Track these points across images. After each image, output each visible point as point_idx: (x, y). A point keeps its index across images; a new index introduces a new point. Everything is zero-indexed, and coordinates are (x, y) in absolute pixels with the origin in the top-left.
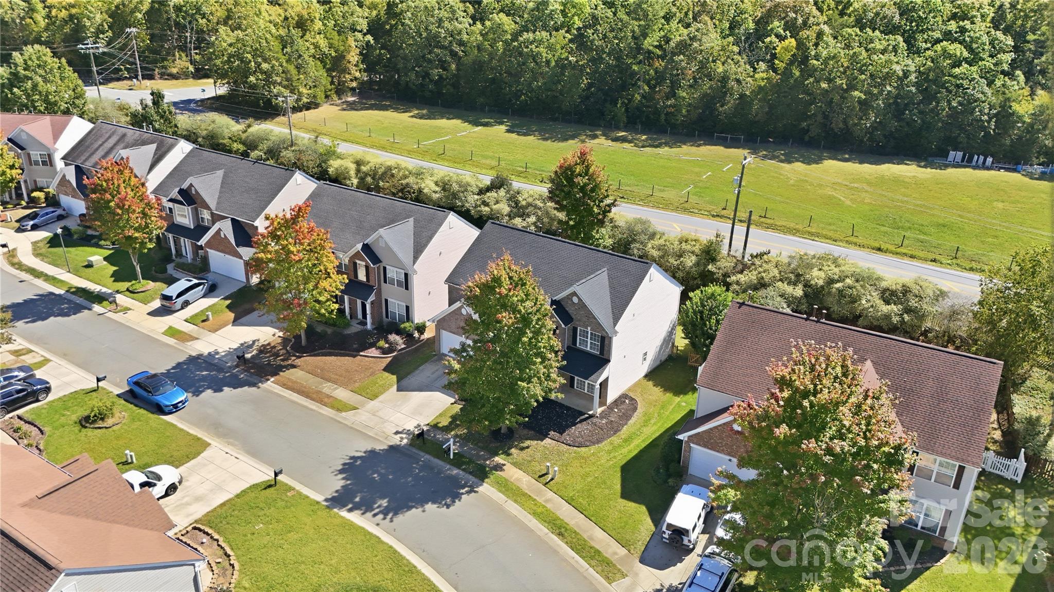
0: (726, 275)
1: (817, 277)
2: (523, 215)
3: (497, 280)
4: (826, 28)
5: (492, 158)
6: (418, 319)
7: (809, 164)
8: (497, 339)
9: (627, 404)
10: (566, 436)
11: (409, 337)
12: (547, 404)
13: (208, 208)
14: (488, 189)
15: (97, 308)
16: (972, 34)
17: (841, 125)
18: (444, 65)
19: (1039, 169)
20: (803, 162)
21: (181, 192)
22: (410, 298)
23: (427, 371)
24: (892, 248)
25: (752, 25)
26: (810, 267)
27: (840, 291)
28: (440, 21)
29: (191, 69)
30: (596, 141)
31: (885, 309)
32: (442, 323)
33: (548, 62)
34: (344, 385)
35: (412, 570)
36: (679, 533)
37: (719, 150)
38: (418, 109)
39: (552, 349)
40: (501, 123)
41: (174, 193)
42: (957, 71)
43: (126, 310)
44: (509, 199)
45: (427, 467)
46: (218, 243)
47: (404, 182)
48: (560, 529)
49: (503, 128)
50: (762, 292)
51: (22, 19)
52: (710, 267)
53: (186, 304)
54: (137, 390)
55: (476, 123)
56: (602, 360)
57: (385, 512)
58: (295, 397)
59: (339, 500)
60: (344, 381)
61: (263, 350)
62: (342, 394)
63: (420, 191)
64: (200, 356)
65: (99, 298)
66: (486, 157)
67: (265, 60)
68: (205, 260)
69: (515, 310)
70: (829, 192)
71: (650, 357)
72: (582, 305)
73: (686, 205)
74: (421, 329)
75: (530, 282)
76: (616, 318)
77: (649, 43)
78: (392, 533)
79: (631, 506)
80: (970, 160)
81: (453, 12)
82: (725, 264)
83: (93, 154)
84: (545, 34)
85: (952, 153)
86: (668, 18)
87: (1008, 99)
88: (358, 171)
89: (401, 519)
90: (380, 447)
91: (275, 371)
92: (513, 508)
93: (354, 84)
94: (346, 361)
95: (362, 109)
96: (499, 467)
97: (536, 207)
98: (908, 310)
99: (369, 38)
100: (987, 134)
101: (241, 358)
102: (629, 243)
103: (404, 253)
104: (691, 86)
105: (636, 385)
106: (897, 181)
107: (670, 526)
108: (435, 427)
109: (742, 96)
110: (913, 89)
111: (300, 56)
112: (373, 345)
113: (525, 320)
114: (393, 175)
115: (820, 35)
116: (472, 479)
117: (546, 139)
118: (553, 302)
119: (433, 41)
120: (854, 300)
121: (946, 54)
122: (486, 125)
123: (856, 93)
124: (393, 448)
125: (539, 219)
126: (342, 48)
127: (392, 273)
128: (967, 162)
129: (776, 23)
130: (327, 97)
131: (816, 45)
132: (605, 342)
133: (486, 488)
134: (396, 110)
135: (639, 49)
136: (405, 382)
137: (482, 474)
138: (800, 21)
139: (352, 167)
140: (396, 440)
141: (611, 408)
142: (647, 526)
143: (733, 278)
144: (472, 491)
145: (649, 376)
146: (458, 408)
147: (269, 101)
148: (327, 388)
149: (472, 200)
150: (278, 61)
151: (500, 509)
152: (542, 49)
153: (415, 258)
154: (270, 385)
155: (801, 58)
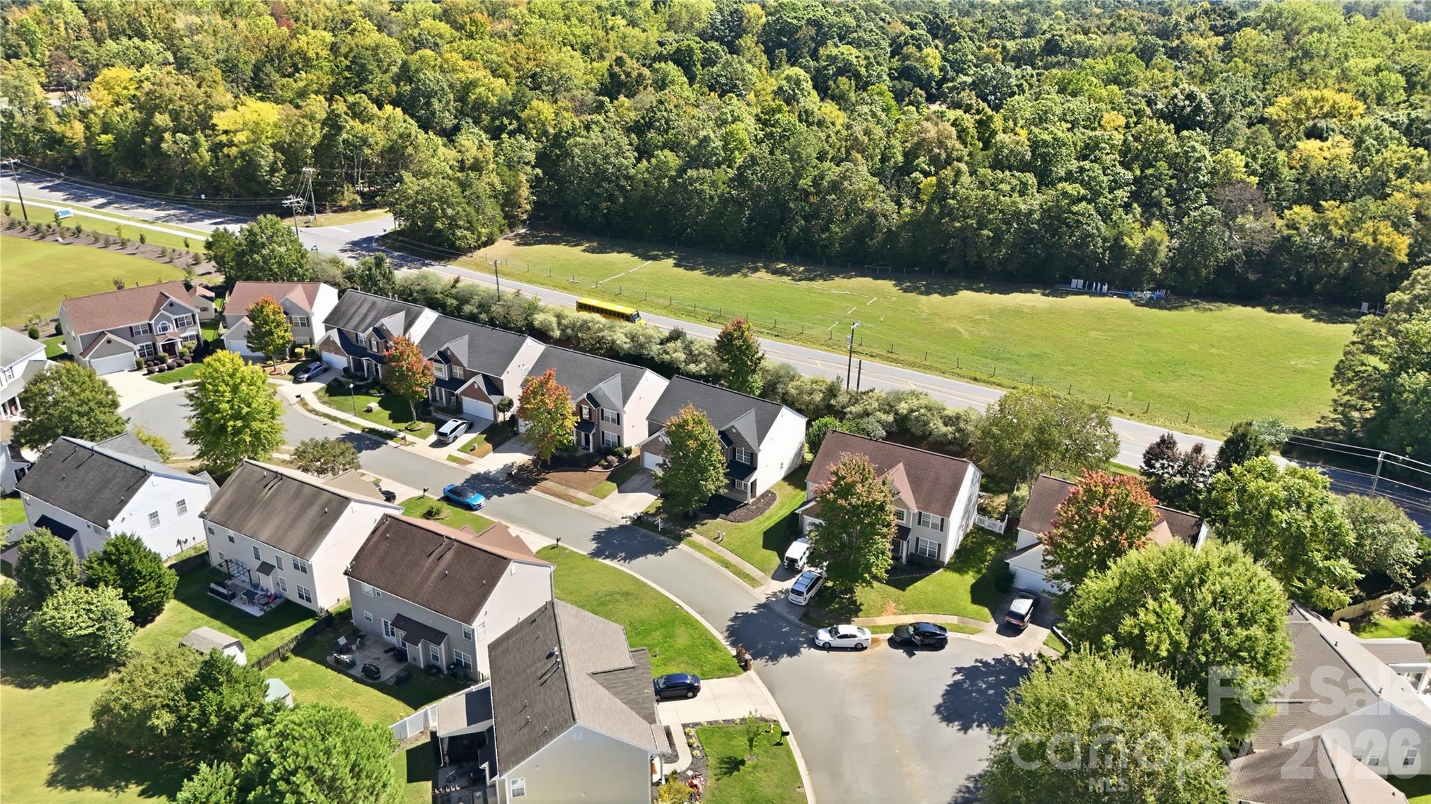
0: (843, 407)
1: (903, 408)
2: (696, 362)
3: (686, 421)
4: (963, 167)
5: (664, 297)
6: (626, 445)
7: (945, 295)
8: (686, 456)
9: (769, 497)
10: (730, 517)
11: (620, 457)
12: (717, 497)
13: (460, 364)
14: (669, 340)
15: (390, 443)
16: (1091, 173)
17: (976, 259)
18: (611, 198)
19: (1148, 294)
20: (940, 294)
21: (440, 353)
22: (621, 431)
23: (637, 480)
24: (985, 377)
25: (900, 158)
26: (900, 400)
27: (917, 418)
28: (606, 157)
29: (359, 201)
30: (758, 274)
31: (944, 429)
32: (645, 448)
33: (712, 198)
34: (584, 490)
35: (645, 585)
36: (793, 562)
37: (867, 281)
38: (588, 241)
39: (720, 461)
40: (669, 256)
41: (435, 354)
42: (1075, 208)
43: (412, 443)
44: (685, 348)
45: (645, 536)
46: (473, 393)
47: (601, 334)
48: (727, 565)
49: (671, 261)
50: (866, 420)
51: (188, 153)
52: (833, 402)
53: (456, 438)
54: (451, 496)
55: (646, 257)
56: (752, 468)
57: (625, 559)
58: (552, 498)
59: (596, 554)
60: (583, 487)
61: (522, 468)
62: (582, 495)
63: (613, 342)
64: (478, 475)
65: (391, 436)
66: (658, 296)
67: (451, 206)
68: (459, 403)
69: (696, 439)
70: (954, 324)
71: (786, 466)
72: (738, 434)
73: (830, 342)
74: (629, 451)
75: (705, 421)
76: (760, 442)
77: (805, 182)
78: (631, 569)
79: (769, 552)
80: (1090, 287)
81: (620, 148)
82: (843, 399)
83: (350, 319)
84: (708, 172)
85: (1074, 281)
86: (821, 157)
87: (1121, 233)
88: (559, 324)
89: (635, 562)
90: (613, 526)
91: (534, 482)
92: (698, 555)
93: (525, 217)
94: (580, 474)
95: (535, 243)
96: (689, 535)
97: (705, 355)
98: (960, 430)
99: (538, 171)
100: (1102, 264)
101: (510, 474)
102: (775, 384)
103: (616, 399)
104: (843, 221)
105: (777, 484)
106: (1018, 312)
107: (788, 558)
108: (647, 514)
109: (889, 231)
110: (1036, 226)
111: (478, 197)
112: (597, 463)
113: (703, 445)
114: (589, 328)
115: (958, 173)
116: (673, 542)
117: (711, 274)
118: (720, 433)
119: (601, 175)
120: (926, 424)
121: (1065, 194)
122: (655, 258)
123: (985, 232)
124: (622, 526)
125: (708, 365)
126: (513, 183)
127: (609, 413)
128: (1088, 290)
129: (922, 159)
130: (502, 231)
131: (954, 183)
132: (753, 457)
133: (682, 546)
134: (568, 243)
135: (795, 187)
136: (622, 487)
137: (679, 539)
138: (944, 155)
139: (554, 320)
140: (623, 522)
141: (759, 499)
142: (775, 561)
143: (848, 409)
144: (674, 547)
145: (785, 479)
146: (659, 503)
147: (454, 243)
148: (572, 492)
149: (655, 349)
150: (460, 209)
151: (691, 556)
152: (705, 187)
153: (625, 403)
154: (533, 491)
155: (941, 195)
